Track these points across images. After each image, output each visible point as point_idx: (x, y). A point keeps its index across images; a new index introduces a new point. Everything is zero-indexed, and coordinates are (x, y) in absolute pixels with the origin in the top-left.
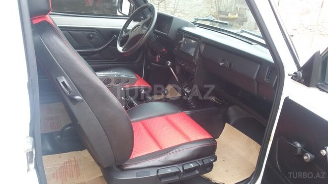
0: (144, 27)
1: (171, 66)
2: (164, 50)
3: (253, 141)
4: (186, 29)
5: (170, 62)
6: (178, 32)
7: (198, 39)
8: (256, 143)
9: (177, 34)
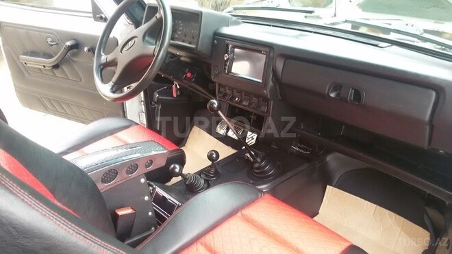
0: (147, 38)
1: (219, 107)
2: (189, 75)
3: (387, 212)
4: (227, 30)
5: (215, 101)
6: (214, 39)
7: (267, 49)
8: (393, 215)
9: (213, 44)
